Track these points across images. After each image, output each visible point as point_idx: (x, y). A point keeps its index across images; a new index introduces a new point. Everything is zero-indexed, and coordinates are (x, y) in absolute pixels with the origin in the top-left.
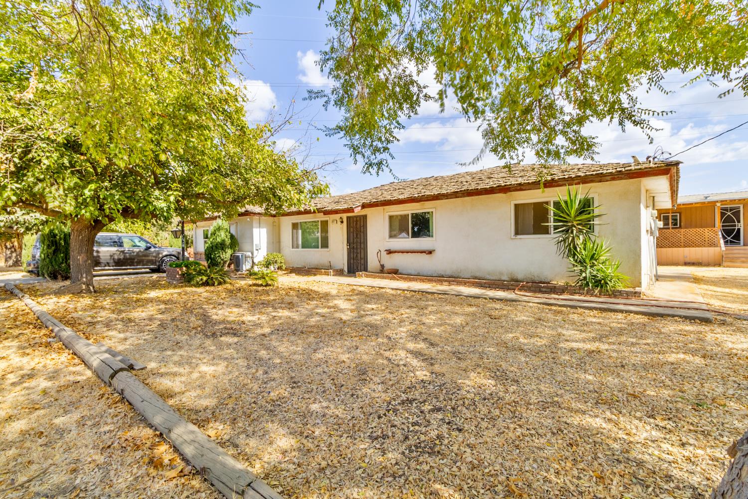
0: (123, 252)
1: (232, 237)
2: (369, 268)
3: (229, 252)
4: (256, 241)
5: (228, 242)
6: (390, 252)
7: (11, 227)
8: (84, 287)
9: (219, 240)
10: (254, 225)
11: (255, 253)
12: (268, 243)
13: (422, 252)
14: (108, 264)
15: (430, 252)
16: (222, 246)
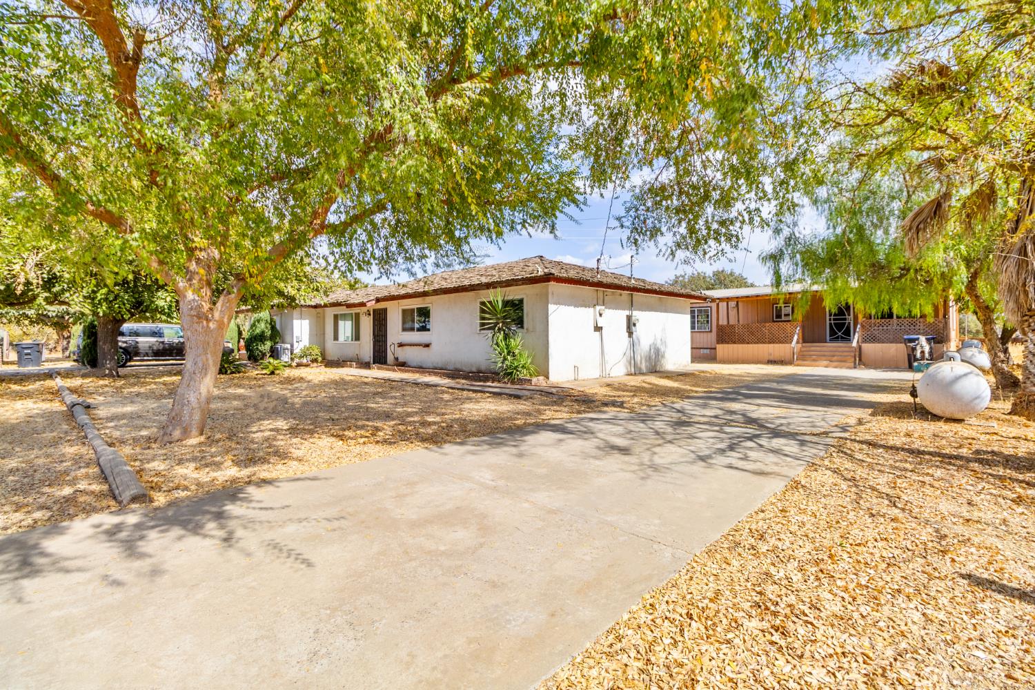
0: (163, 342)
1: (273, 328)
2: (388, 362)
3: (268, 344)
4: (296, 332)
5: (268, 333)
6: (401, 345)
7: (63, 317)
8: (107, 372)
9: (258, 331)
10: (295, 316)
11: (296, 345)
12: (310, 335)
13: (419, 345)
14: (147, 355)
15: (427, 346)
16: (261, 338)
